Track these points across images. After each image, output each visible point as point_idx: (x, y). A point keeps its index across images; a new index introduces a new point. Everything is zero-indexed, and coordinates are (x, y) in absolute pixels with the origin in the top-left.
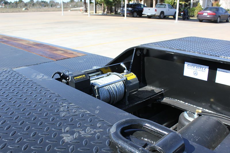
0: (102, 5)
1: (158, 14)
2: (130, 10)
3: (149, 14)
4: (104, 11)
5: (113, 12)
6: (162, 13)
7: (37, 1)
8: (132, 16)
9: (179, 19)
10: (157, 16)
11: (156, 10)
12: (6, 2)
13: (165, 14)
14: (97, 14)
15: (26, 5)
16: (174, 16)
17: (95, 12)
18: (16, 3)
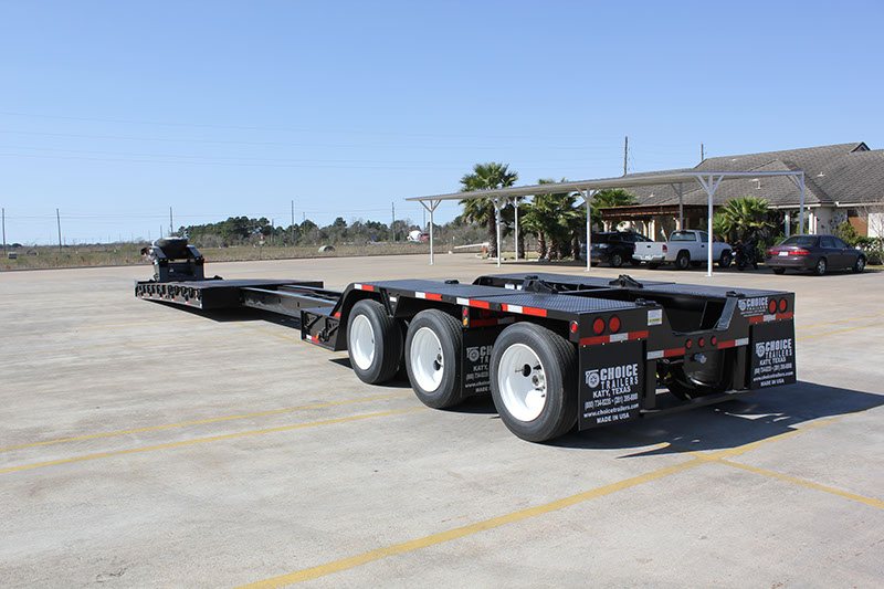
0: (536, 235)
1: (671, 256)
2: (603, 249)
3: (649, 258)
4: (543, 251)
5: (570, 255)
6: (684, 253)
7: (356, 224)
8: (608, 265)
9: (715, 269)
10: (670, 262)
11: (665, 248)
12: (268, 230)
13: (692, 258)
14: (522, 260)
15: (324, 235)
16: (719, 261)
17: (516, 254)
18: (295, 229)
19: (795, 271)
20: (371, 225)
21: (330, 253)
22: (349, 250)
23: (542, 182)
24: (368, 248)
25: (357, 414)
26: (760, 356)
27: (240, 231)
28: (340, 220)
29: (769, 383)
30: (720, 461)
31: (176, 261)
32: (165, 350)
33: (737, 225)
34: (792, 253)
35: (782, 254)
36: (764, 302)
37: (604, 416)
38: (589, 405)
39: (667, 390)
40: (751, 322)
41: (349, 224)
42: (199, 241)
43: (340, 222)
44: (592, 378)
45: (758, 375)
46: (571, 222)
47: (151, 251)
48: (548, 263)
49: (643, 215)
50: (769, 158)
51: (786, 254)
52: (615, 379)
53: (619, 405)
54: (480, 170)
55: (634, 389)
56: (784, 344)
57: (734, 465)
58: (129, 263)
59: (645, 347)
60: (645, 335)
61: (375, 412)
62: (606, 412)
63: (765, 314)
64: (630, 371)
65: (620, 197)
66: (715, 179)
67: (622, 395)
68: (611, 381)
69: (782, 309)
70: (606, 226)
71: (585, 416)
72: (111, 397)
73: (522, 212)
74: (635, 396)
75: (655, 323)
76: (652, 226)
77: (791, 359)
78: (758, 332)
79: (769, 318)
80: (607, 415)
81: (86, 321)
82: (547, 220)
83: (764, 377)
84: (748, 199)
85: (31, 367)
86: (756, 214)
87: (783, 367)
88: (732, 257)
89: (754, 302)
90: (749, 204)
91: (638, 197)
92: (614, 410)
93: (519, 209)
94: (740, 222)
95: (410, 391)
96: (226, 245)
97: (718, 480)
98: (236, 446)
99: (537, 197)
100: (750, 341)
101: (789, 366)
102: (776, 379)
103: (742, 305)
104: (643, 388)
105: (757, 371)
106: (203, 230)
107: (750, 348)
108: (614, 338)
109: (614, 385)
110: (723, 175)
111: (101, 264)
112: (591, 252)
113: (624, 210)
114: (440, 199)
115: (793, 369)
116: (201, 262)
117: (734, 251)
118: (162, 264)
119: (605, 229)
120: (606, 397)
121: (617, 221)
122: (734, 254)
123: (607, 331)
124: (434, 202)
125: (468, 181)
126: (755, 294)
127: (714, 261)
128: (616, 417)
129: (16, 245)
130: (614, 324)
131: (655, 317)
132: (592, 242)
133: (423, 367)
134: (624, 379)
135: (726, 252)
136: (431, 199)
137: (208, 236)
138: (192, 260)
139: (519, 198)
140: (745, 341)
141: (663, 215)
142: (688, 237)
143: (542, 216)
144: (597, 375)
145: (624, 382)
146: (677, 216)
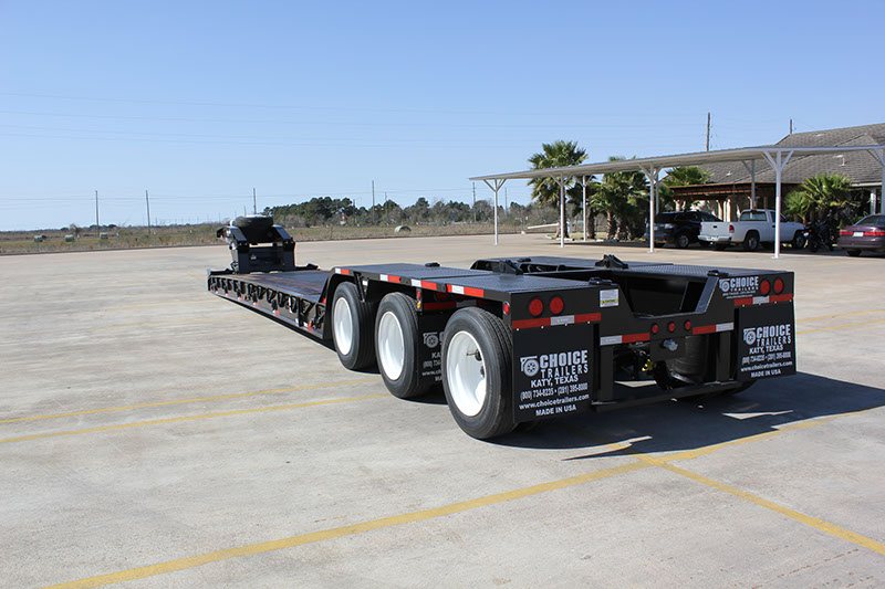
0: (606, 215)
1: (738, 237)
2: (669, 229)
3: (715, 239)
4: (612, 232)
6: (752, 234)
7: (438, 204)
8: (673, 245)
9: (782, 250)
10: (738, 243)
11: (732, 228)
12: (349, 210)
13: (761, 239)
14: (593, 241)
15: (404, 215)
16: (793, 242)
17: (585, 234)
18: (378, 210)
19: (871, 253)
20: (453, 205)
21: (405, 233)
22: (424, 230)
23: (613, 159)
24: (448, 229)
25: (307, 401)
26: (749, 343)
27: (323, 211)
28: (422, 200)
29: (762, 374)
30: (665, 466)
31: (260, 245)
32: (176, 330)
33: (816, 205)
34: (868, 234)
35: (856, 234)
36: (754, 282)
37: (544, 408)
38: (525, 395)
39: (655, 382)
40: (736, 304)
41: (431, 204)
42: (282, 221)
43: (422, 202)
44: (529, 365)
45: (746, 365)
46: (639, 201)
47: (229, 232)
48: (617, 243)
49: (718, 194)
50: (857, 133)
51: (861, 234)
52: (559, 367)
53: (563, 396)
54: (548, 149)
55: (582, 378)
56: (781, 330)
57: (679, 471)
58: (204, 244)
59: (597, 332)
60: (596, 317)
61: (334, 398)
62: (549, 403)
63: (755, 295)
64: (579, 358)
65: (694, 175)
66: (784, 155)
67: (568, 384)
68: (554, 369)
69: (777, 289)
70: (677, 205)
71: (522, 407)
72: (88, 377)
73: (590, 191)
74: (584, 386)
75: (609, 305)
76: (727, 205)
77: (790, 347)
78: (745, 315)
79: (759, 300)
80: (549, 407)
81: (122, 301)
82: (616, 200)
83: (756, 367)
84: (830, 177)
85: (39, 345)
86: (838, 193)
87: (779, 356)
88: (805, 239)
89: (740, 283)
90: (830, 183)
91: (711, 175)
92: (558, 401)
93: (587, 188)
94: (820, 202)
95: (378, 377)
96: (308, 226)
97: (649, 488)
98: (170, 431)
99: (606, 176)
100: (736, 326)
101: (788, 355)
102: (770, 369)
103: (724, 285)
104: (594, 377)
105: (746, 360)
106: (287, 210)
107: (736, 335)
108: (556, 321)
109: (557, 374)
110: (792, 151)
111: (179, 244)
112: (655, 232)
113: (697, 189)
114: (505, 178)
115: (793, 358)
116: (290, 246)
117: (806, 231)
118: (242, 250)
119: (677, 208)
120: (547, 386)
121: (690, 201)
122: (806, 234)
123: (548, 313)
124: (498, 181)
125: (536, 160)
126: (737, 274)
127: (781, 242)
128: (560, 409)
129: (112, 226)
130: (556, 304)
131: (610, 297)
132: (655, 221)
133: (391, 350)
134: (570, 367)
135: (799, 233)
136: (495, 178)
137: (290, 217)
138: (280, 244)
139: (588, 177)
140: (729, 326)
141: (736, 194)
142: (760, 217)
143: (611, 196)
144: (535, 363)
145: (570, 371)
146: (750, 194)
